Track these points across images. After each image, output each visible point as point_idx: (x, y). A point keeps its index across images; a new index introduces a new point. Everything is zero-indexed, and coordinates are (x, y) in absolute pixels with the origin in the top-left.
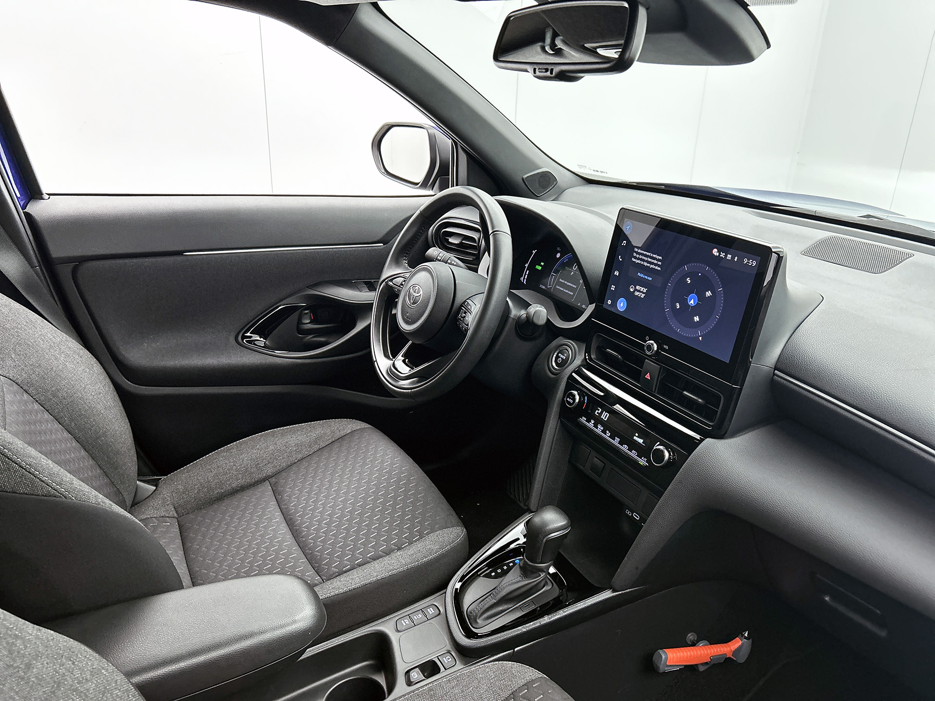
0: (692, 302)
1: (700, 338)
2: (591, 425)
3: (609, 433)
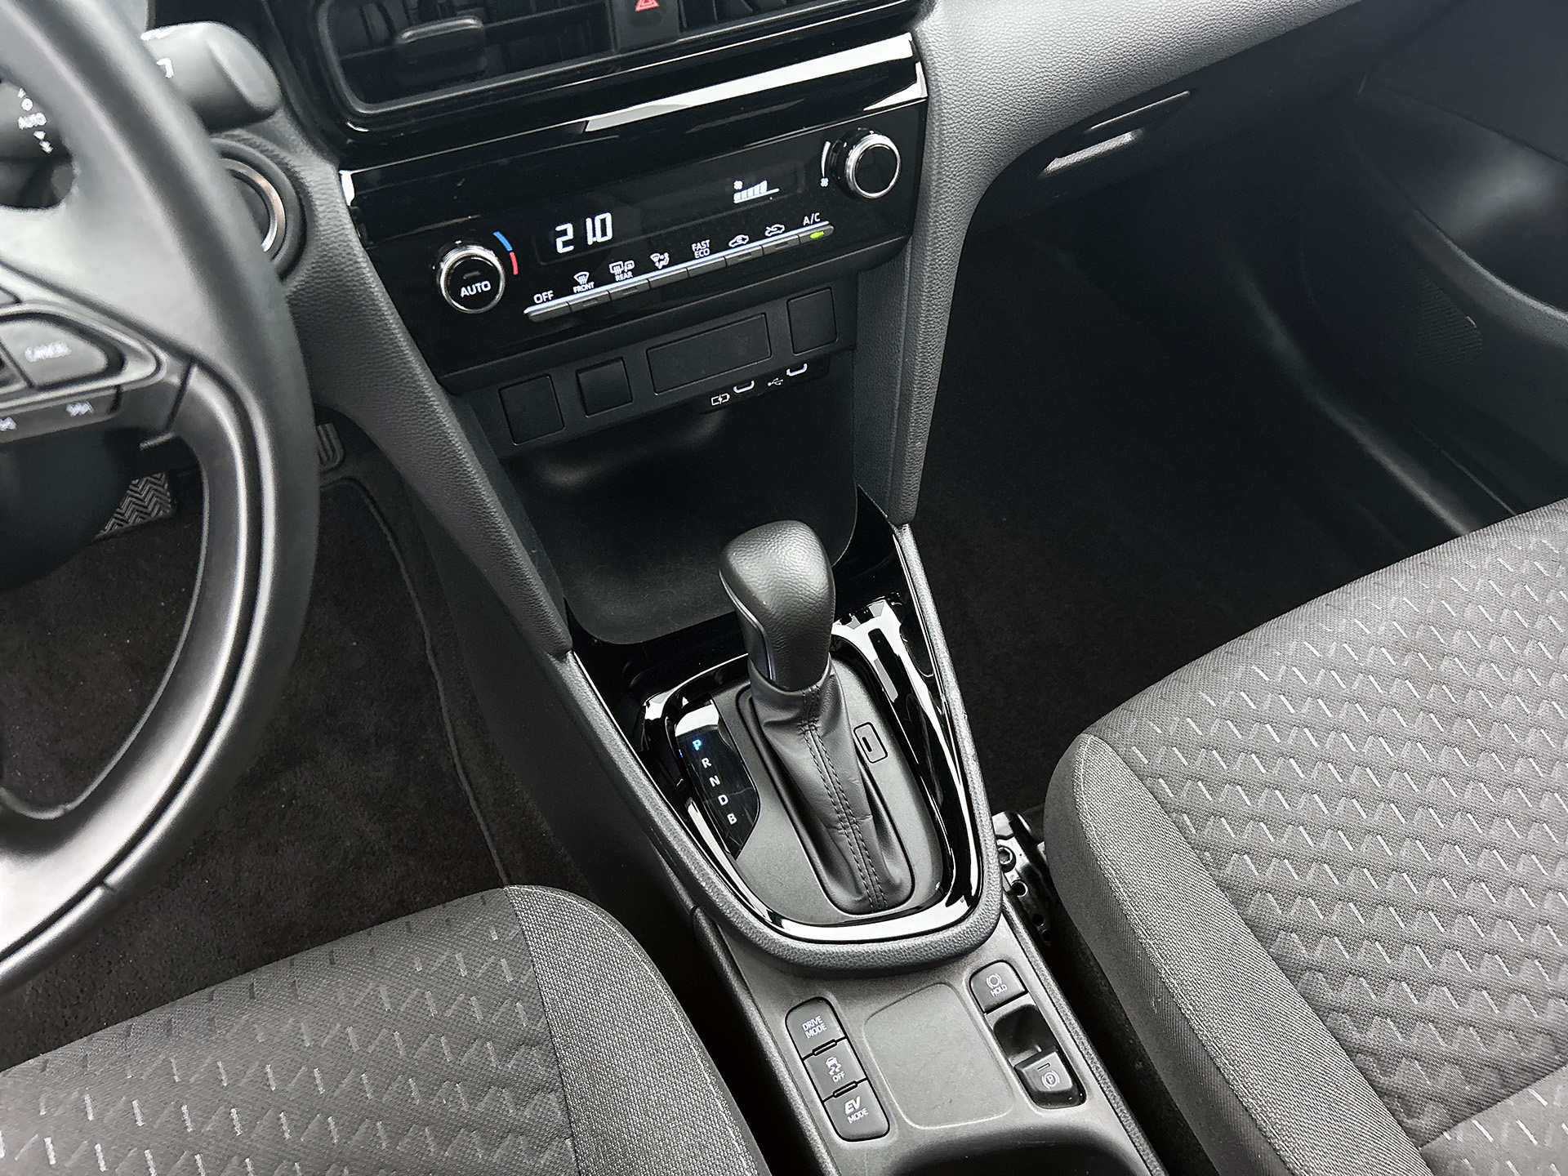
2: (585, 291)
3: (662, 257)
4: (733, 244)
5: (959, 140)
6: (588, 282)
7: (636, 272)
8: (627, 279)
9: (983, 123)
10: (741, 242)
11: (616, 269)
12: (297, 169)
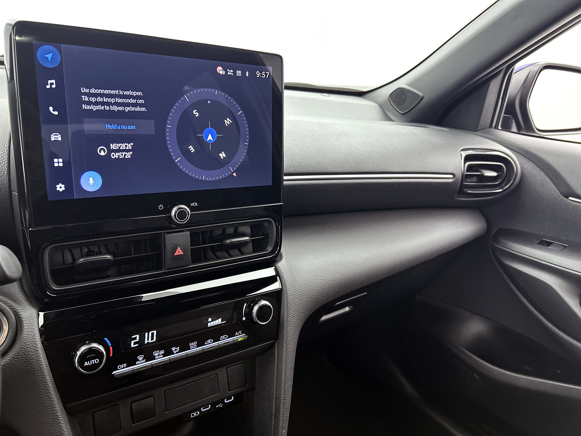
0: (210, 137)
1: (234, 174)
2: (141, 364)
3: (176, 348)
4: (207, 343)
5: (294, 304)
6: (143, 359)
7: (164, 355)
8: (160, 358)
9: (302, 298)
10: (209, 342)
11: (156, 354)
12: (19, 311)
